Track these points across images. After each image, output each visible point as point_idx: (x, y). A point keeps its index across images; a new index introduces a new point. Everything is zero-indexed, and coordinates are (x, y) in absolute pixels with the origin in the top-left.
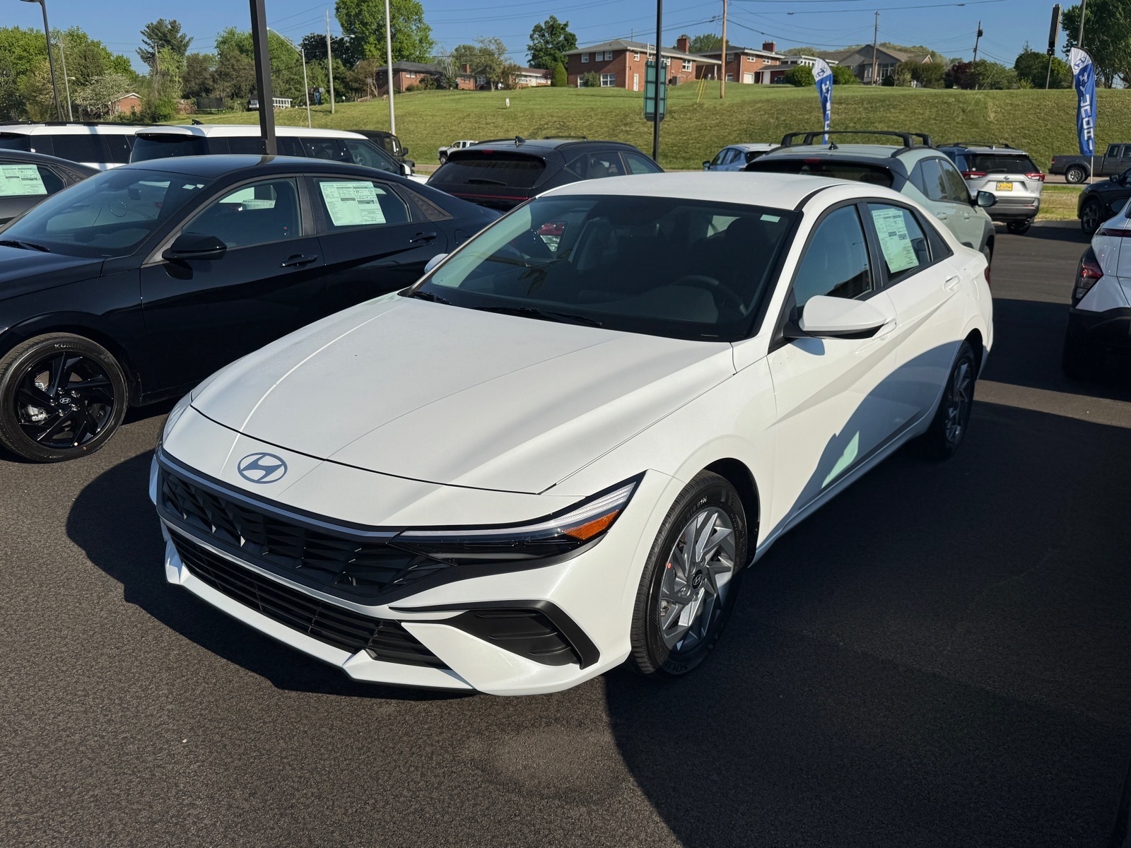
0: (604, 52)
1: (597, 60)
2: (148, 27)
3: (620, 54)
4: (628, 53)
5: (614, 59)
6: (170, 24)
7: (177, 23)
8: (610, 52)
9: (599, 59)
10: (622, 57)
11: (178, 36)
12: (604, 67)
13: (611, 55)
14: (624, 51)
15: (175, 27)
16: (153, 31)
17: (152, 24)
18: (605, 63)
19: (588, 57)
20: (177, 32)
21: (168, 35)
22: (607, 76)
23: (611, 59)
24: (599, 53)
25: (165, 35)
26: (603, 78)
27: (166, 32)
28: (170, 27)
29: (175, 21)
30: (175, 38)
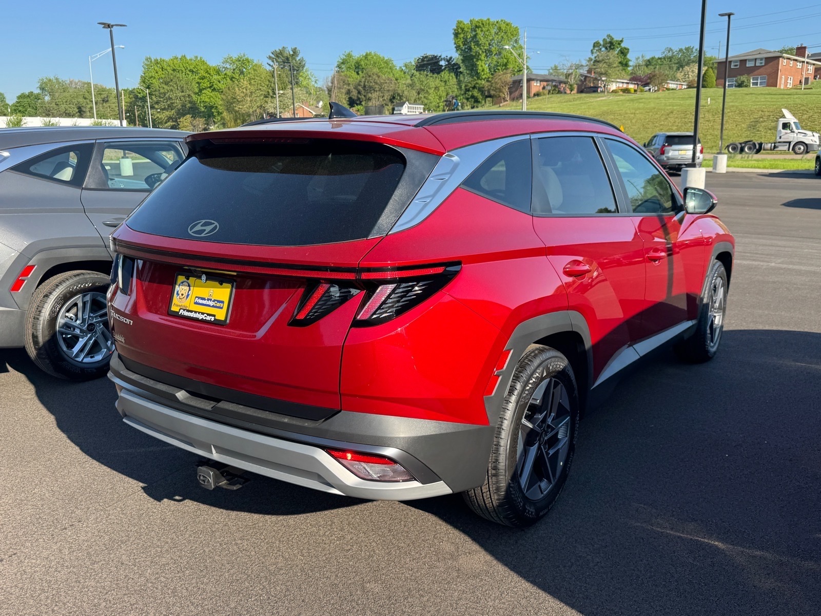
0: (756, 59)
1: (747, 66)
2: (272, 53)
3: (773, 60)
4: (781, 59)
5: (766, 64)
6: (292, 51)
7: (297, 49)
8: (761, 59)
9: (749, 64)
10: (776, 61)
11: (297, 60)
12: (754, 71)
13: (763, 61)
14: (778, 58)
15: (295, 52)
16: (277, 56)
17: (275, 51)
18: (756, 68)
19: (738, 64)
20: (297, 56)
21: (290, 59)
22: (758, 78)
23: (763, 64)
24: (750, 60)
25: (288, 59)
26: (753, 80)
27: (289, 56)
28: (292, 53)
29: (296, 48)
30: (296, 61)
